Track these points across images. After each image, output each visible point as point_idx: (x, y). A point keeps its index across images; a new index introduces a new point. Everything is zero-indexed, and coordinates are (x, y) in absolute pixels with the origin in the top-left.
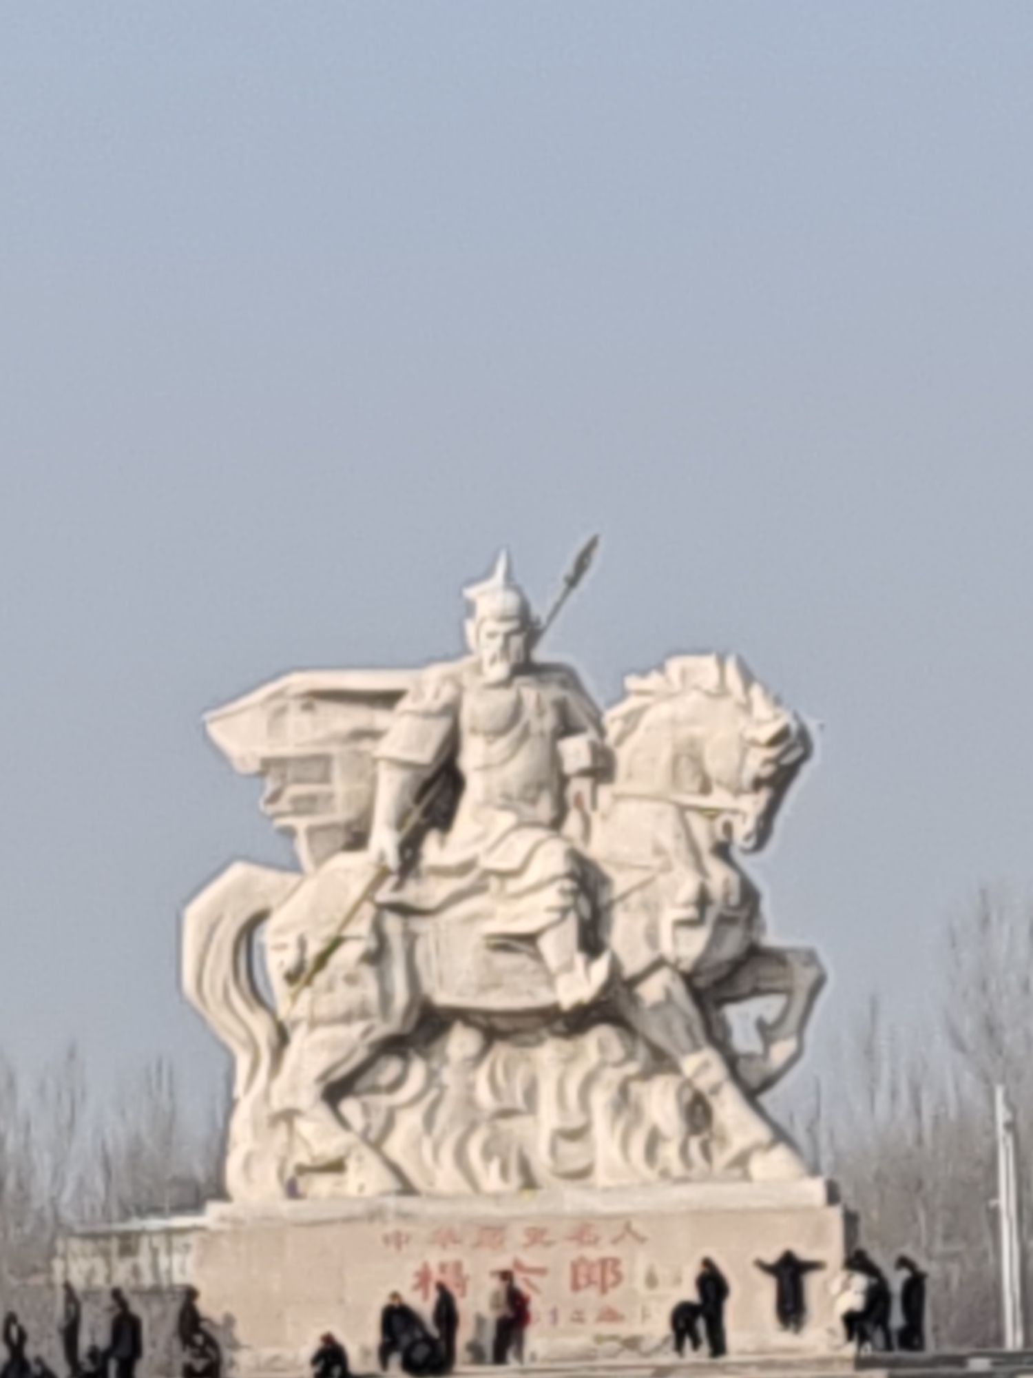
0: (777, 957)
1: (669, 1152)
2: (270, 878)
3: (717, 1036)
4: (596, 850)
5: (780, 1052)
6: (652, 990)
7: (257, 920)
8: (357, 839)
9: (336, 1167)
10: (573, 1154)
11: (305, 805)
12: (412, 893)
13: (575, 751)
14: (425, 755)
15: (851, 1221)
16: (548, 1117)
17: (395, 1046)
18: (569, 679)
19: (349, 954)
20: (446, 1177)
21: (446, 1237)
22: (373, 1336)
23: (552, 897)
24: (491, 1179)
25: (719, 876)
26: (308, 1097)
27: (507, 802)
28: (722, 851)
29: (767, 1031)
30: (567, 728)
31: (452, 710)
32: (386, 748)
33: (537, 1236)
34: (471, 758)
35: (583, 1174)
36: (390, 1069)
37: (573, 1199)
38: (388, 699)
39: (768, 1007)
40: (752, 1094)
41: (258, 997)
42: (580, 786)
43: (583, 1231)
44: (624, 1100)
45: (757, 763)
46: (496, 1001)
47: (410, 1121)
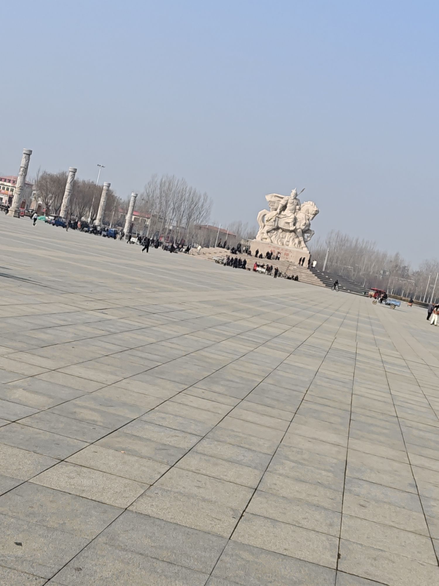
0: (311, 230)
1: (296, 245)
2: (267, 211)
3: (303, 236)
4: (297, 216)
5: (309, 239)
6: (299, 230)
7: (265, 215)
8: (276, 210)
9: (266, 239)
10: (287, 243)
11: (272, 206)
12: (279, 216)
13: (298, 207)
14: (284, 204)
15: (311, 256)
16: (286, 239)
17: (274, 229)
18: (299, 200)
19: (272, 220)
20: (276, 242)
21: (274, 247)
22: (265, 255)
23: (292, 220)
24: (280, 243)
25: (307, 222)
26: (265, 232)
27: (290, 210)
28: (308, 220)
29: (308, 237)
30: (297, 205)
31: (288, 200)
32: (281, 202)
33: (282, 249)
34: (288, 205)
35: (288, 245)
36: (273, 231)
37: (286, 247)
38: (282, 198)
39: (309, 235)
40: (305, 242)
41: (263, 222)
42: (297, 210)
43: (287, 250)
44: (293, 239)
45: (314, 212)
46: (284, 228)
47: (274, 236)
